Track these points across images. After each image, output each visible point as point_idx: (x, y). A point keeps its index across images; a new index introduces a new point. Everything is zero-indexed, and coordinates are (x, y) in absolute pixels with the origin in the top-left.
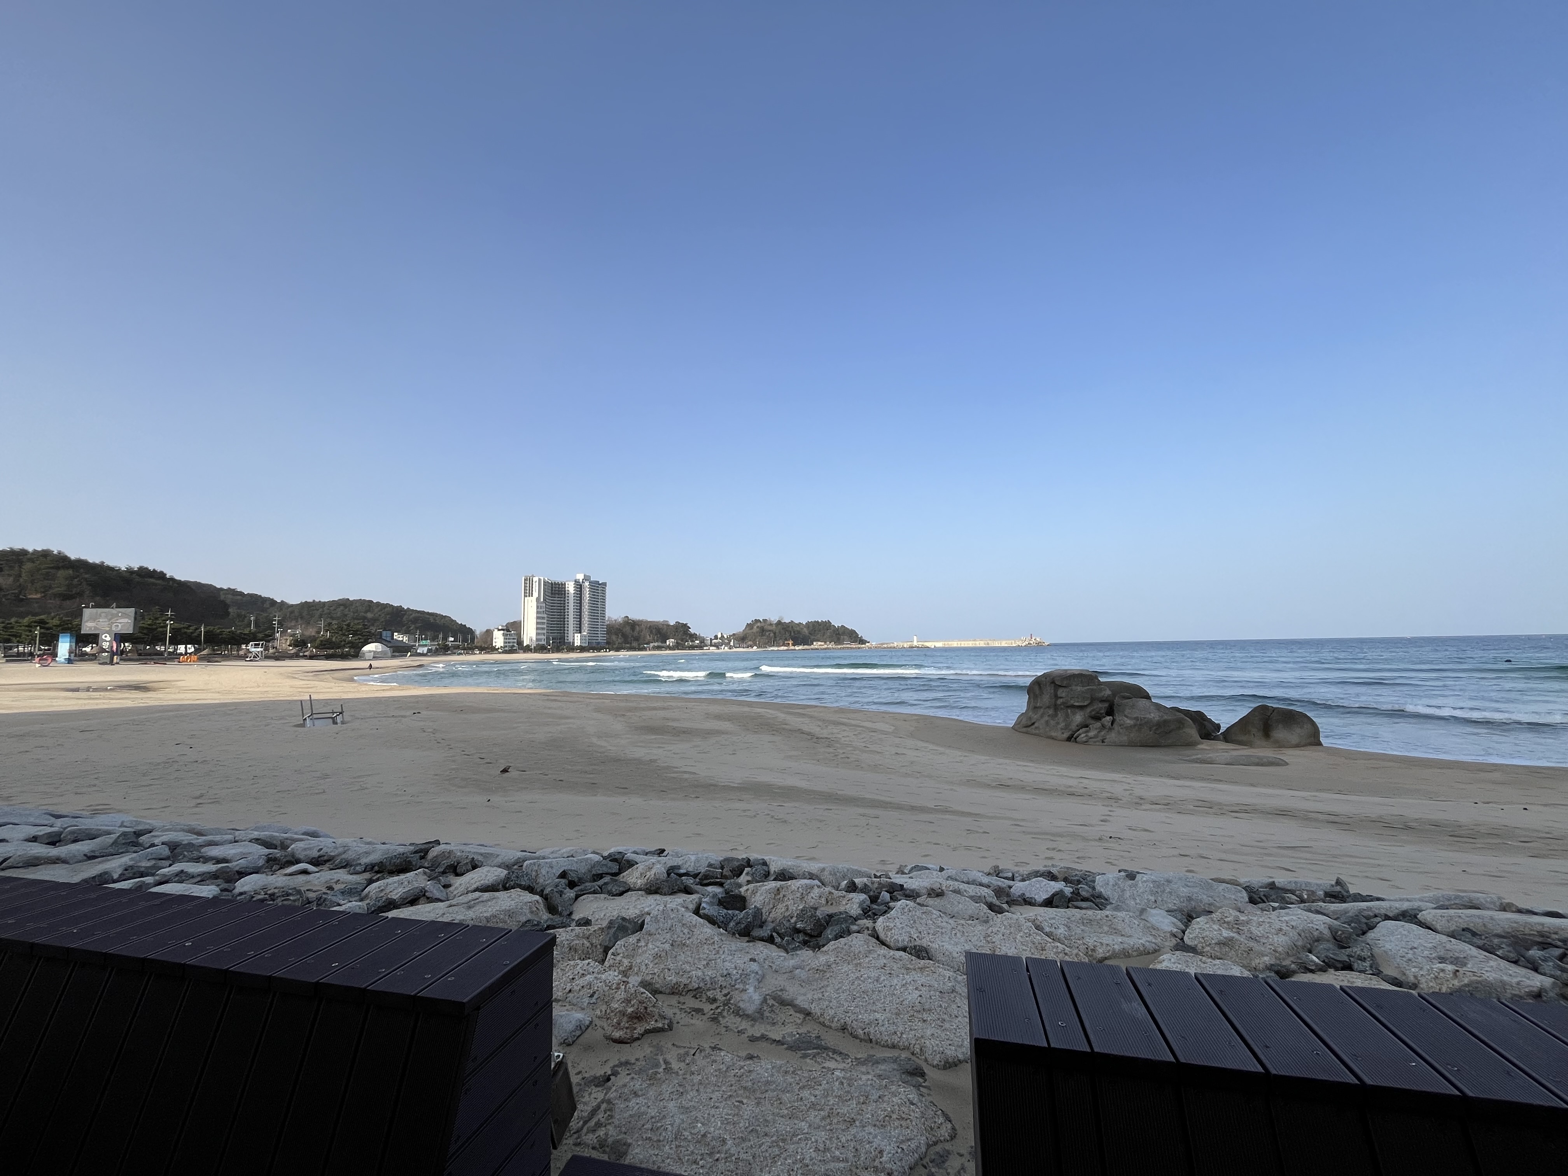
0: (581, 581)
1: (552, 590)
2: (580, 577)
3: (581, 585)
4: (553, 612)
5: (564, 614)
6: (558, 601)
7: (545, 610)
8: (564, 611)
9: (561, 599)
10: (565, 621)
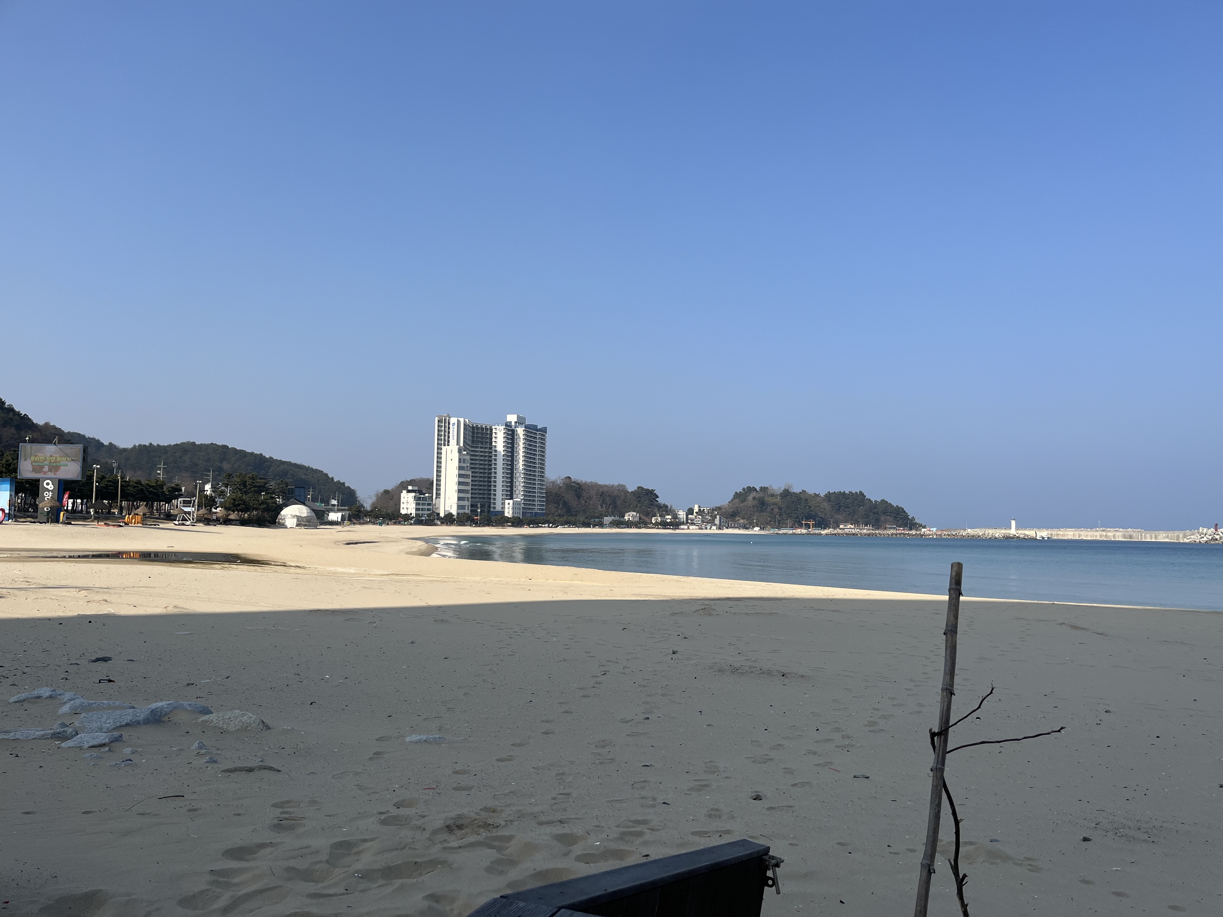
0: (513, 424)
1: (473, 437)
2: (512, 418)
3: (513, 431)
4: (476, 468)
5: (490, 472)
6: (482, 452)
7: (468, 465)
8: (490, 467)
9: (486, 450)
10: (491, 482)
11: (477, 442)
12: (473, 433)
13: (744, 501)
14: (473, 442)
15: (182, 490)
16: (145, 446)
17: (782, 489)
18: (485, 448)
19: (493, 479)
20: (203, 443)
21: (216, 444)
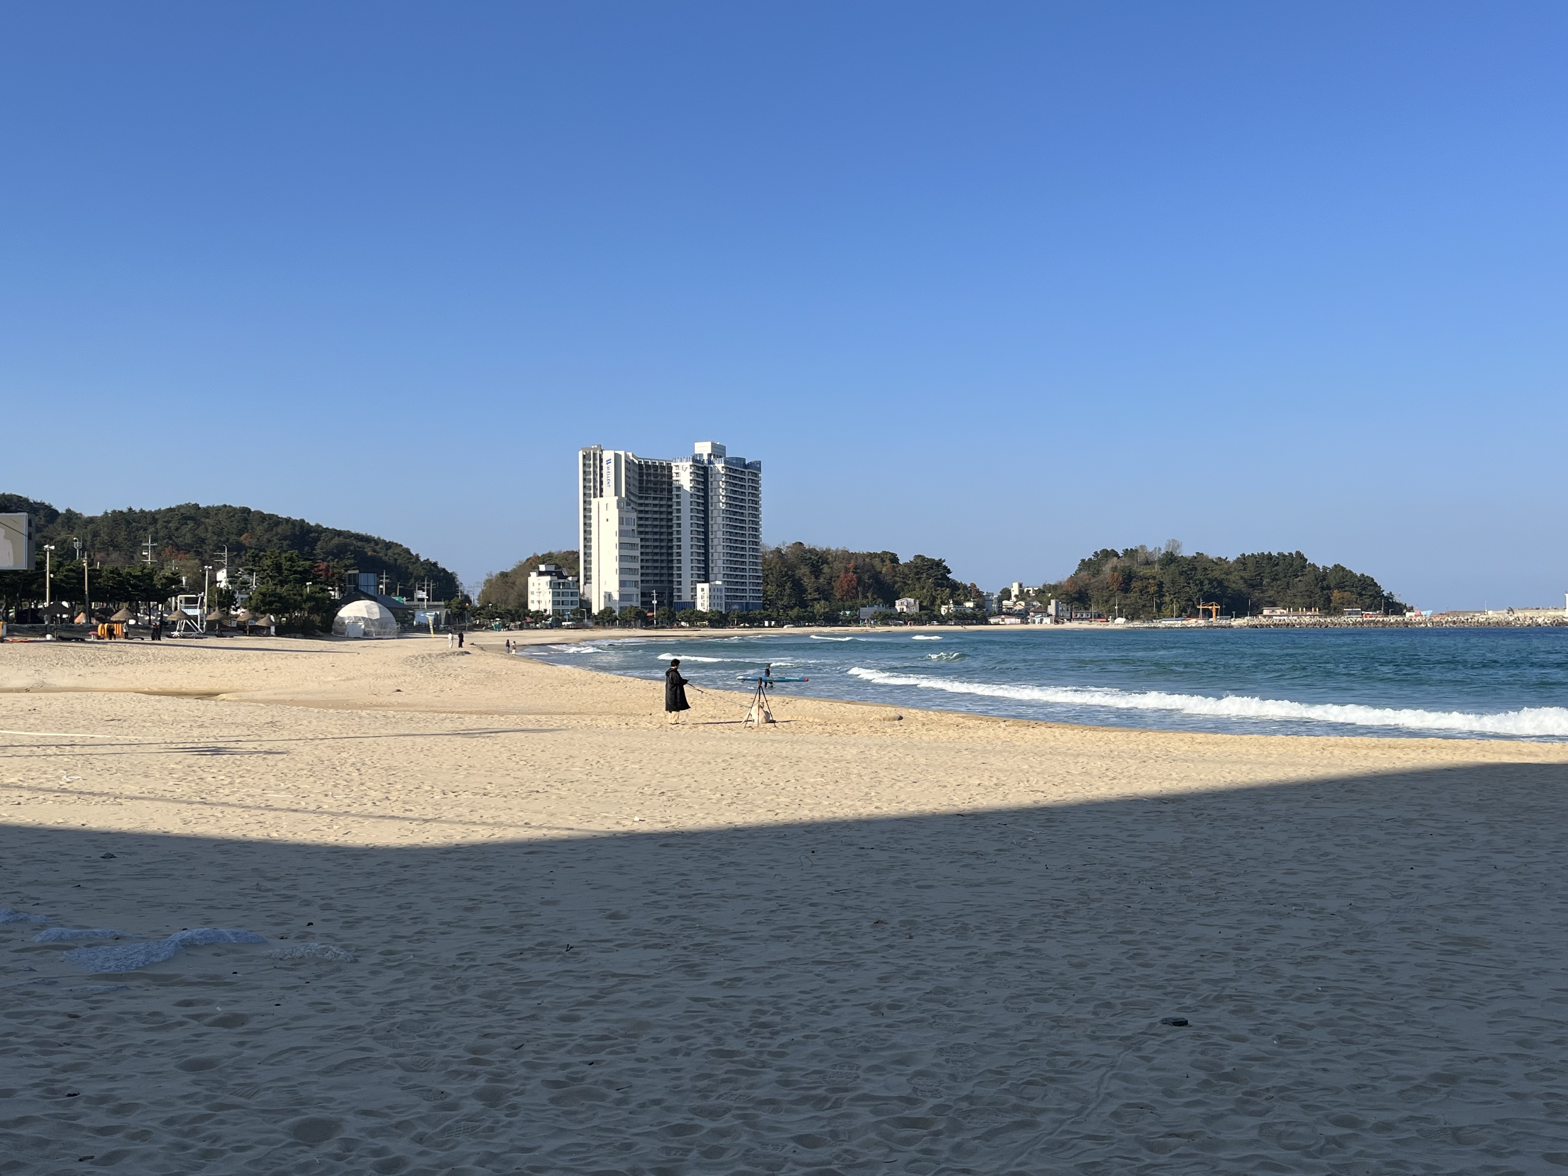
0: (705, 457)
1: (641, 481)
2: (703, 449)
3: (705, 469)
4: (647, 533)
5: (670, 538)
6: (655, 505)
7: (635, 528)
8: (670, 531)
9: (662, 503)
10: (671, 554)
11: (648, 489)
12: (641, 475)
13: (1098, 572)
14: (641, 489)
15: (182, 581)
16: (121, 512)
17: (1163, 552)
18: (661, 499)
19: (675, 550)
20: (211, 505)
21: (230, 506)
